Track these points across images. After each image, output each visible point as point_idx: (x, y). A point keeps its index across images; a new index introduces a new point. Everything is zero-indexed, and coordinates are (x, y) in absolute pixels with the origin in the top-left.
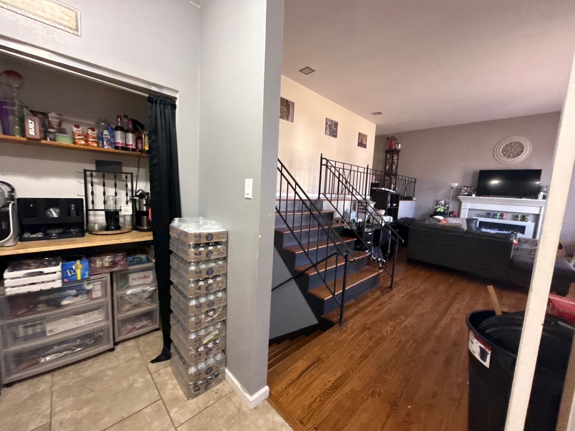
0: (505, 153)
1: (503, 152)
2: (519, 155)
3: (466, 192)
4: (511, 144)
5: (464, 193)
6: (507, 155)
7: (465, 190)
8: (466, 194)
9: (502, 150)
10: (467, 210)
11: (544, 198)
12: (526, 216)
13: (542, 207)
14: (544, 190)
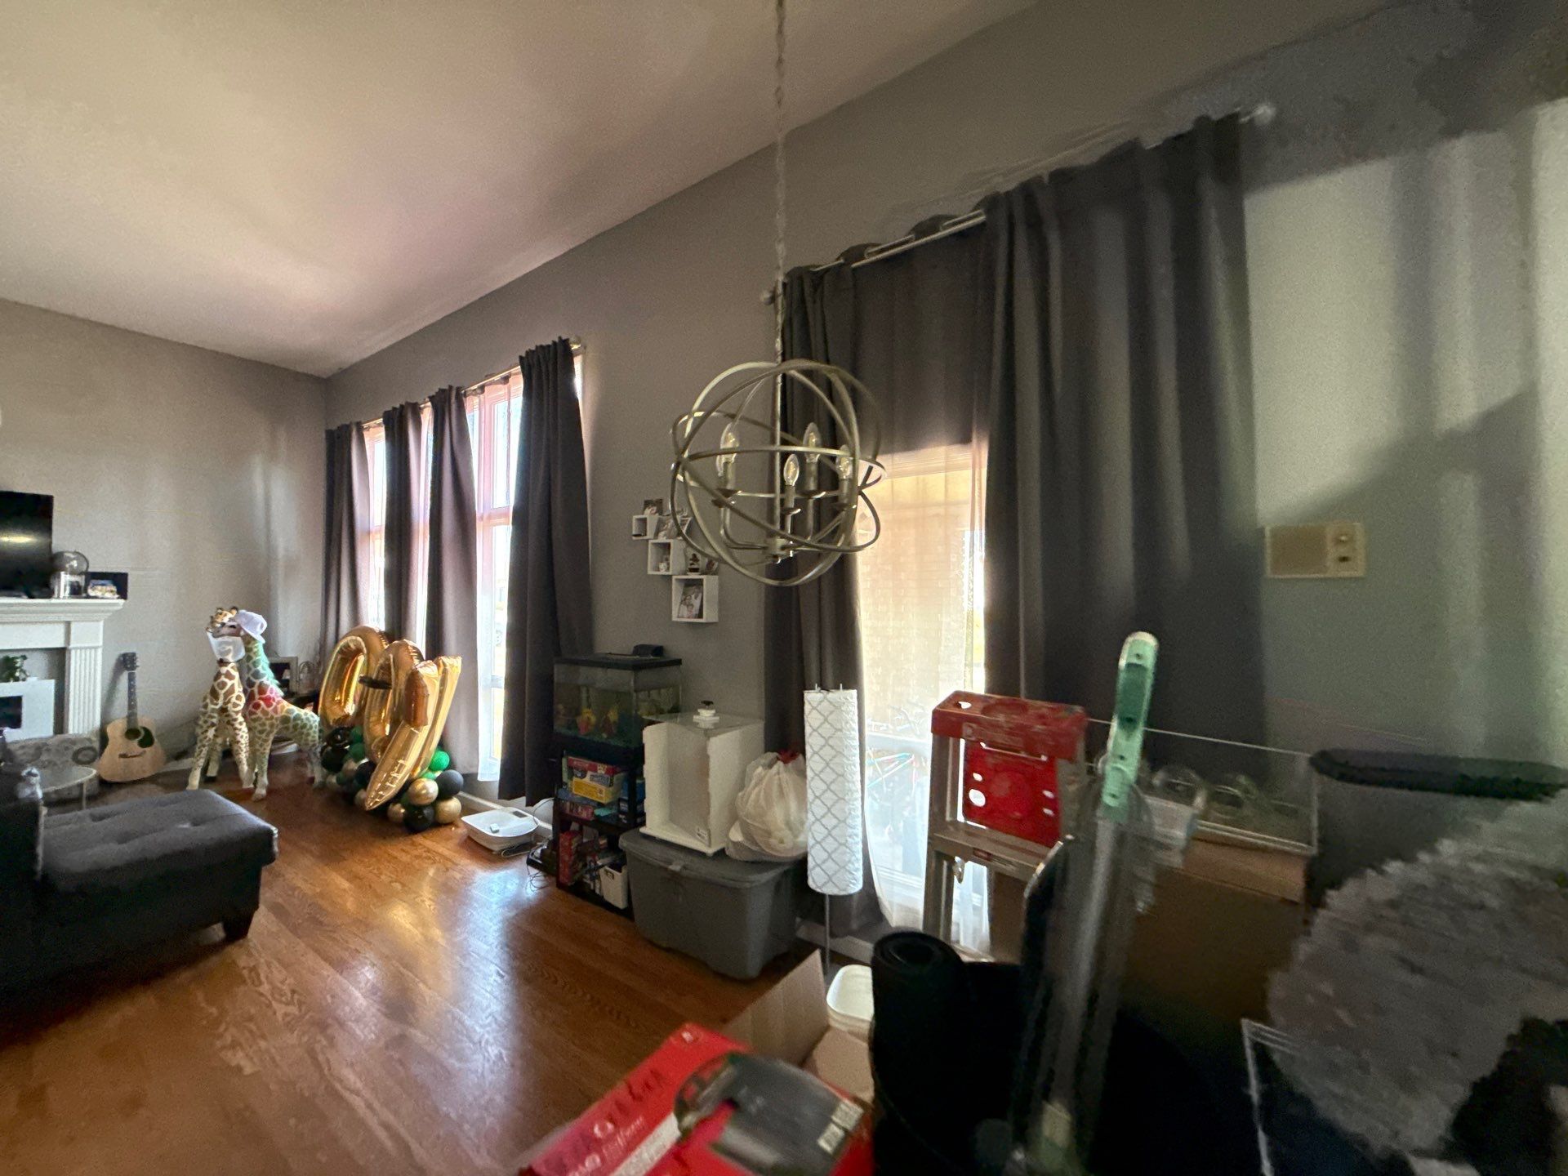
11: (76, 591)
12: (18, 660)
13: (73, 626)
14: (72, 566)
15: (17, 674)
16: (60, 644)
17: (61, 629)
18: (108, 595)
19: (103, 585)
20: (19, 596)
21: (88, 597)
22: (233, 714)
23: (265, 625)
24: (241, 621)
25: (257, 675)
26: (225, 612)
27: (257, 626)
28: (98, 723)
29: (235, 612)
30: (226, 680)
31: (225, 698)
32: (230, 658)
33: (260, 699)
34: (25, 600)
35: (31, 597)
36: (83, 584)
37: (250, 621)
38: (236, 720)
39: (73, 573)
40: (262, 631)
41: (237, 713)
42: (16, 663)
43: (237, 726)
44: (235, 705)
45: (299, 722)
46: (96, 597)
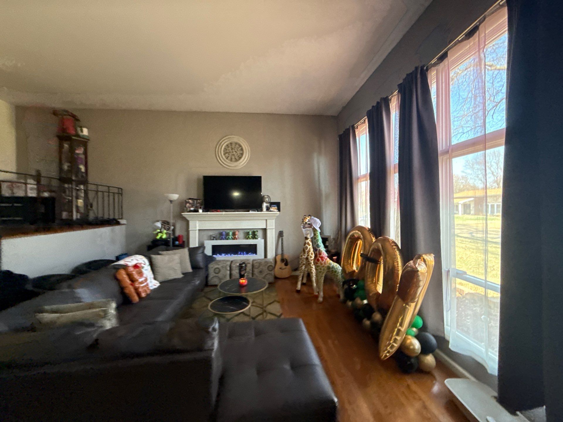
0: (227, 155)
1: (224, 154)
2: (240, 158)
3: (192, 207)
4: (231, 143)
5: (190, 208)
6: (229, 158)
7: (190, 203)
8: (192, 209)
9: (224, 151)
10: (197, 231)
11: (268, 209)
12: (256, 232)
13: (268, 221)
14: (266, 200)
15: (256, 237)
16: (265, 227)
17: (265, 221)
18: (275, 210)
19: (274, 207)
20: (255, 211)
21: (271, 211)
22: (310, 260)
23: (320, 224)
24: (312, 221)
25: (318, 246)
26: (307, 217)
27: (317, 223)
28: (274, 255)
29: (310, 217)
30: (308, 246)
31: (308, 253)
32: (309, 236)
33: (319, 257)
34: (256, 212)
35: (258, 211)
36: (269, 206)
37: (315, 221)
38: (311, 263)
39: (267, 203)
40: (319, 226)
41: (312, 260)
42: (255, 233)
43: (312, 266)
44: (311, 257)
45: (334, 269)
46: (272, 211)
